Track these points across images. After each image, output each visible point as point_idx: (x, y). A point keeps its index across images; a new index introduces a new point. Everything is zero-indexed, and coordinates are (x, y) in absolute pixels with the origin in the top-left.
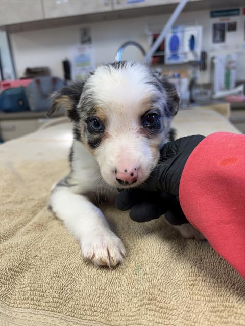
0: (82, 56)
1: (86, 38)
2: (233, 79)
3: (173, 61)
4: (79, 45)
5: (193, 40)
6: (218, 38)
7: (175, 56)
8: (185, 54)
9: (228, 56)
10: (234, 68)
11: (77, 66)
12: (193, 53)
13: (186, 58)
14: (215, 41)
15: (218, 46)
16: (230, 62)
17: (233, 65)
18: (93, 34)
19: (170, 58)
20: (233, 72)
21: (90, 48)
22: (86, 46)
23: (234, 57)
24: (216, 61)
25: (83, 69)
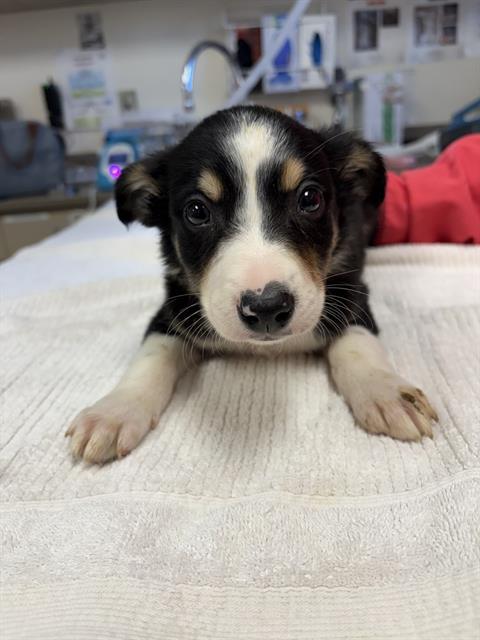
0: (85, 75)
1: (92, 36)
2: (399, 123)
3: (280, 87)
4: (77, 52)
5: (317, 42)
6: (365, 40)
7: (283, 76)
8: (305, 72)
9: (389, 77)
10: (400, 100)
11: (77, 96)
12: (319, 71)
13: (305, 80)
14: (358, 47)
15: (365, 56)
16: (392, 89)
17: (398, 94)
18: (107, 27)
19: (273, 81)
20: (398, 109)
21: (102, 57)
22: (93, 54)
23: (399, 79)
24: (365, 87)
25: (90, 105)
